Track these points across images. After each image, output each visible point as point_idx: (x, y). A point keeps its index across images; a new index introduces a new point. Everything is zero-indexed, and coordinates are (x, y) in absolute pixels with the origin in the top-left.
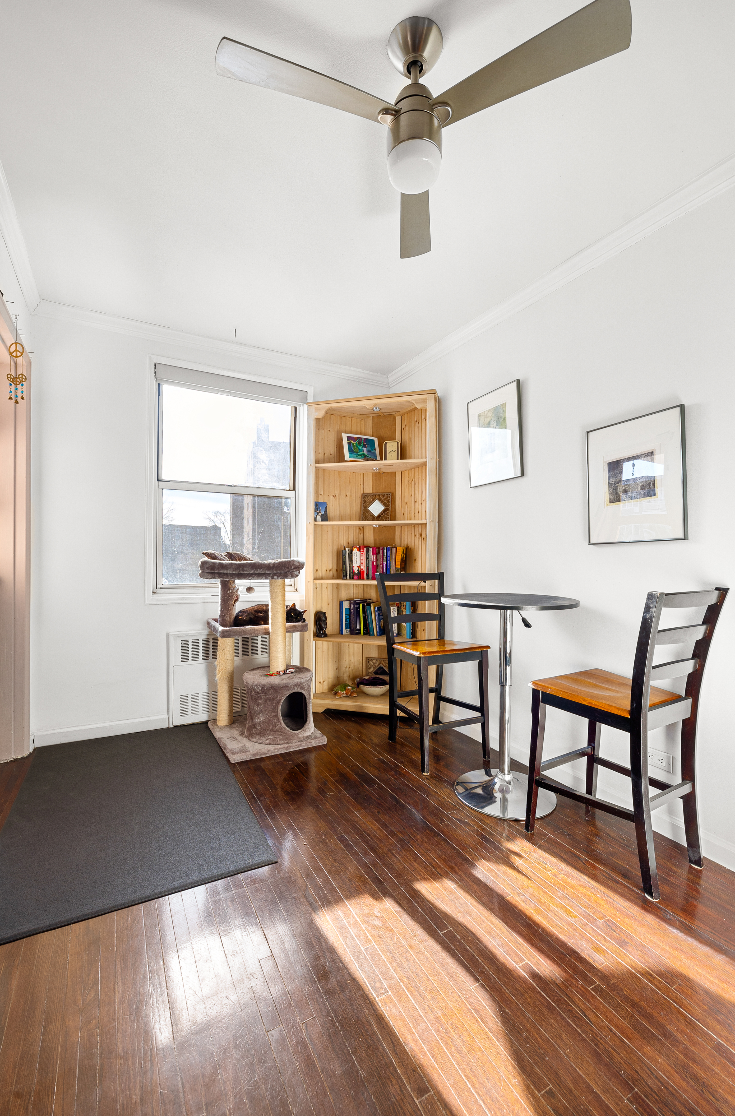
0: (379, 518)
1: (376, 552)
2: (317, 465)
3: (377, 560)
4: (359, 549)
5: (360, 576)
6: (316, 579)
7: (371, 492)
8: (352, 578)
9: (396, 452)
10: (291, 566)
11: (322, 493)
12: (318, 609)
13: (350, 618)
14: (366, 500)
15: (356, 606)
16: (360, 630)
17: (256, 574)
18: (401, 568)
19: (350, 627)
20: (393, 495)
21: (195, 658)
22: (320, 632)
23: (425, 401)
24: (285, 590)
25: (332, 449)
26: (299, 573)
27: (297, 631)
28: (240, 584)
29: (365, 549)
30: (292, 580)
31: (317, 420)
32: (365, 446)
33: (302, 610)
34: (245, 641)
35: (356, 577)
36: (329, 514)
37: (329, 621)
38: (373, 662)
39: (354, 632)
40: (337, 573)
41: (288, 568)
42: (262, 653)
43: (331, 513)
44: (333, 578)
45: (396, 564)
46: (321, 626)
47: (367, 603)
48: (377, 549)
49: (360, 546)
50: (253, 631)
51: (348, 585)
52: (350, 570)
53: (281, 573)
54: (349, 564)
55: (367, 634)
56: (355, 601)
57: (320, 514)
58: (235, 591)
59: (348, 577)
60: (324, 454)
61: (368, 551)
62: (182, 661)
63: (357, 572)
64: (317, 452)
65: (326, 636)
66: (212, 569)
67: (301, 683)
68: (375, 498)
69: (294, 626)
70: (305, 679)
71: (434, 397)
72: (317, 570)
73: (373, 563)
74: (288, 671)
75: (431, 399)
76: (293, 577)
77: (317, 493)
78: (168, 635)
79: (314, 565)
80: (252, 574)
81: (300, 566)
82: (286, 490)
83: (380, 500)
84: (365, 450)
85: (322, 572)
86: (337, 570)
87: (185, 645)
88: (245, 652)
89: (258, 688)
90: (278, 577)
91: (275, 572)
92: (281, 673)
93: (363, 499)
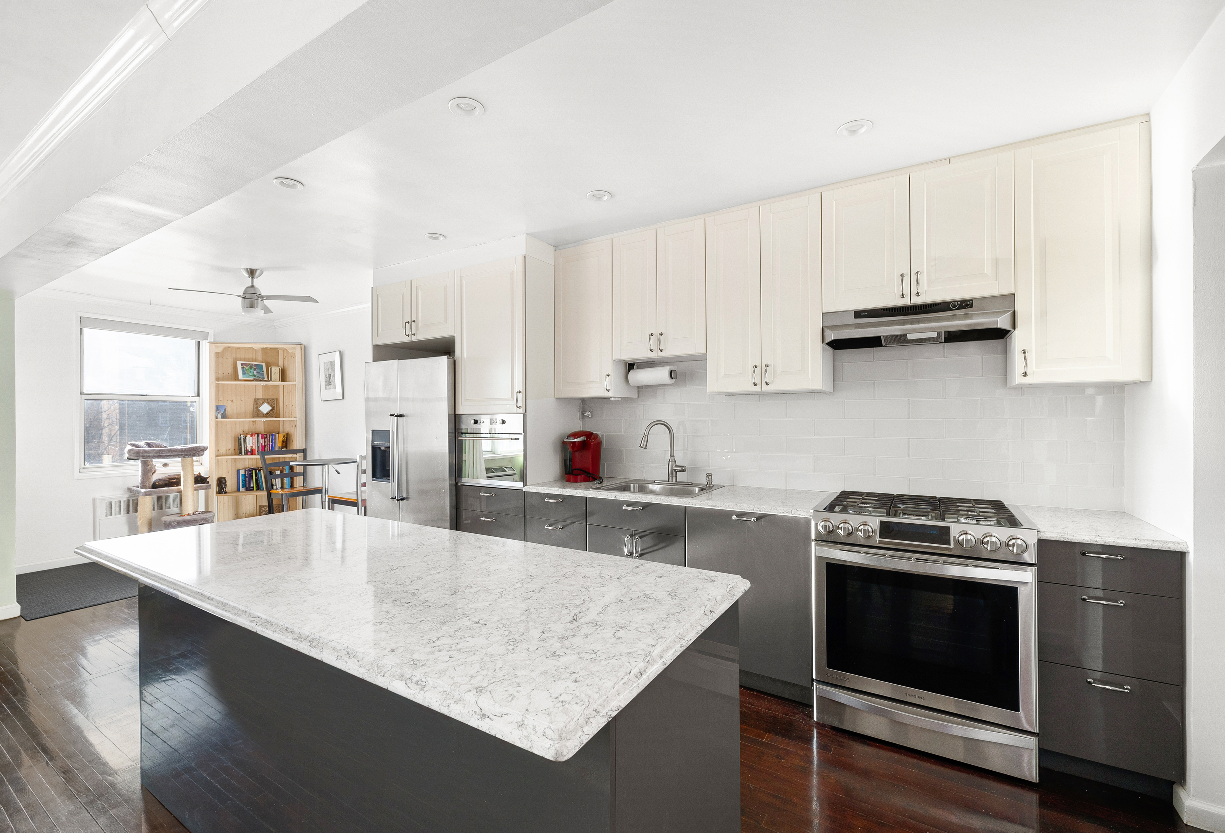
0: (267, 415)
1: (264, 437)
2: (217, 382)
3: (265, 442)
4: (252, 435)
5: (252, 452)
6: (217, 456)
7: (261, 397)
8: (246, 454)
9: (279, 374)
10: (198, 450)
11: (222, 399)
12: (220, 476)
13: (245, 480)
14: (257, 403)
15: (250, 472)
16: (253, 487)
17: (172, 455)
18: (282, 447)
19: (246, 486)
20: (278, 400)
21: (118, 513)
22: (221, 491)
23: (294, 348)
24: (193, 464)
25: (230, 370)
26: (204, 453)
27: (203, 489)
28: (157, 463)
29: (256, 435)
30: (199, 457)
31: (217, 353)
32: (255, 369)
33: (206, 477)
34: (160, 499)
35: (249, 453)
36: (228, 413)
37: (228, 483)
38: (264, 508)
39: (249, 489)
40: (235, 452)
41: (196, 451)
42: (174, 507)
43: (229, 411)
44: (232, 455)
45: (278, 445)
46: (222, 486)
47: (257, 470)
48: (265, 435)
49: (252, 434)
50: (169, 491)
51: (244, 459)
52: (244, 449)
53: (190, 454)
54: (244, 445)
55: (259, 490)
56: (249, 469)
57: (221, 413)
58: (153, 466)
59: (243, 453)
60: (223, 374)
61: (258, 436)
62: (107, 515)
63: (250, 450)
64: (217, 372)
65: (226, 493)
66: (137, 454)
67: (206, 518)
68: (264, 402)
69: (201, 486)
70: (209, 516)
71: (300, 347)
72: (218, 450)
73: (262, 444)
74: (196, 513)
75: (298, 349)
76: (199, 456)
77: (217, 399)
78: (94, 500)
79: (216, 447)
80: (169, 455)
81: (203, 449)
82: (192, 397)
83: (268, 403)
84: (255, 372)
85: (223, 451)
86: (235, 450)
87: (109, 506)
88: (160, 507)
89: (174, 524)
90: (188, 456)
91: (186, 453)
92: (191, 514)
93: (255, 402)
